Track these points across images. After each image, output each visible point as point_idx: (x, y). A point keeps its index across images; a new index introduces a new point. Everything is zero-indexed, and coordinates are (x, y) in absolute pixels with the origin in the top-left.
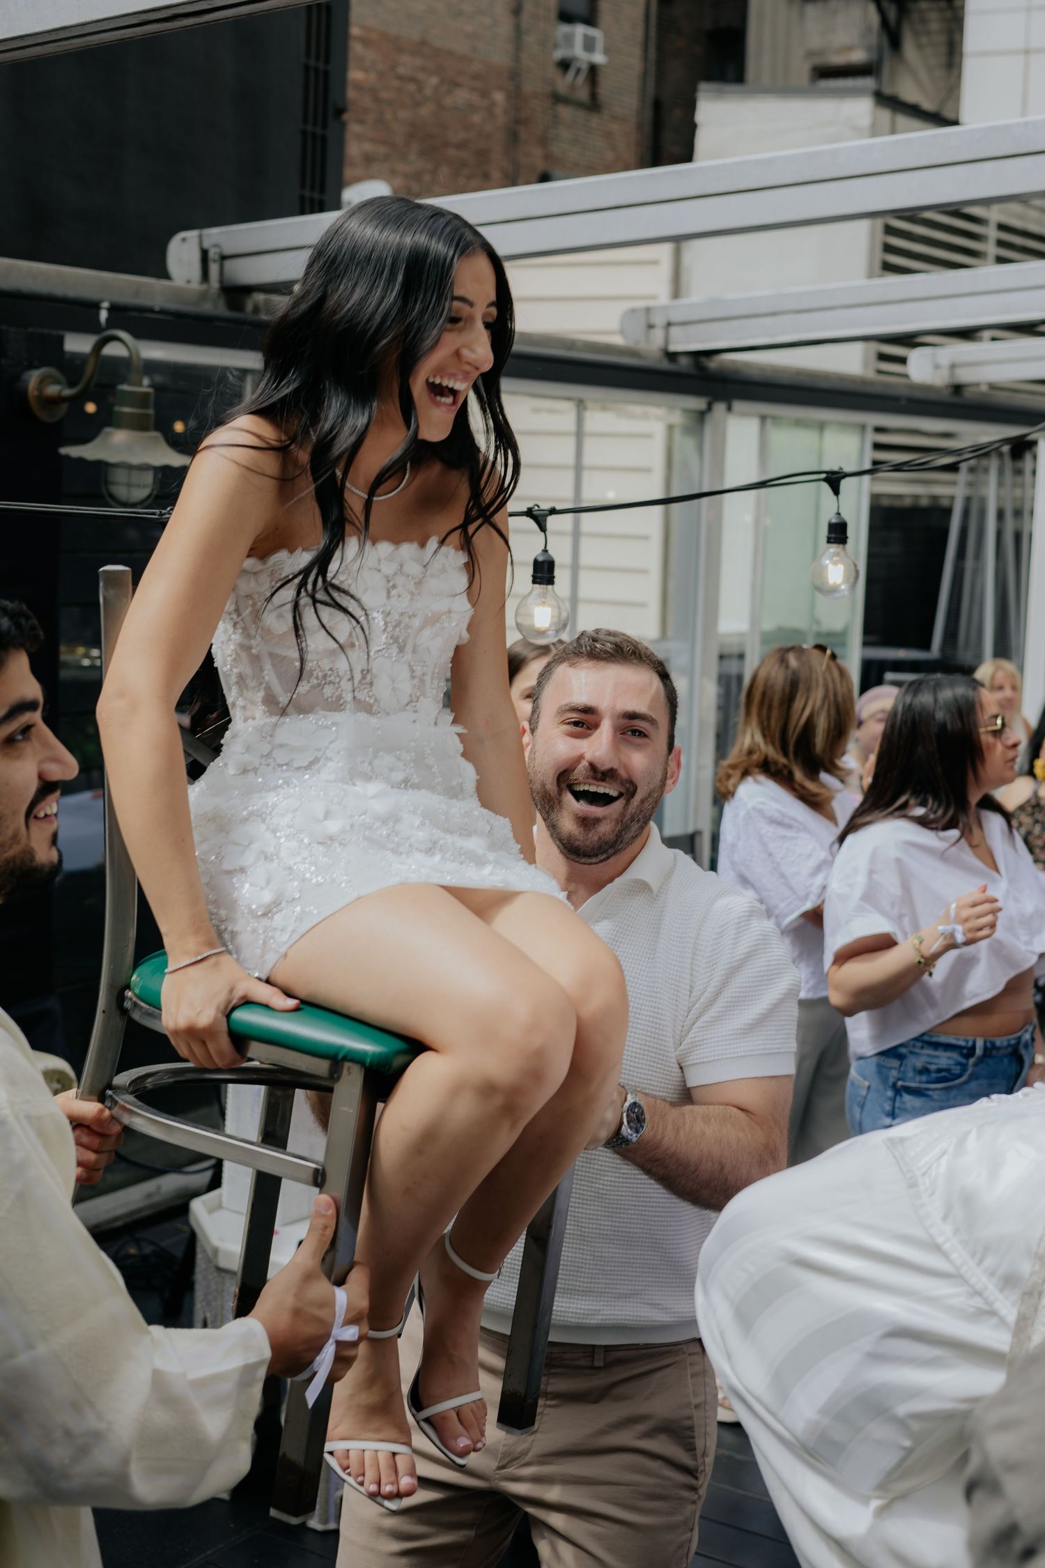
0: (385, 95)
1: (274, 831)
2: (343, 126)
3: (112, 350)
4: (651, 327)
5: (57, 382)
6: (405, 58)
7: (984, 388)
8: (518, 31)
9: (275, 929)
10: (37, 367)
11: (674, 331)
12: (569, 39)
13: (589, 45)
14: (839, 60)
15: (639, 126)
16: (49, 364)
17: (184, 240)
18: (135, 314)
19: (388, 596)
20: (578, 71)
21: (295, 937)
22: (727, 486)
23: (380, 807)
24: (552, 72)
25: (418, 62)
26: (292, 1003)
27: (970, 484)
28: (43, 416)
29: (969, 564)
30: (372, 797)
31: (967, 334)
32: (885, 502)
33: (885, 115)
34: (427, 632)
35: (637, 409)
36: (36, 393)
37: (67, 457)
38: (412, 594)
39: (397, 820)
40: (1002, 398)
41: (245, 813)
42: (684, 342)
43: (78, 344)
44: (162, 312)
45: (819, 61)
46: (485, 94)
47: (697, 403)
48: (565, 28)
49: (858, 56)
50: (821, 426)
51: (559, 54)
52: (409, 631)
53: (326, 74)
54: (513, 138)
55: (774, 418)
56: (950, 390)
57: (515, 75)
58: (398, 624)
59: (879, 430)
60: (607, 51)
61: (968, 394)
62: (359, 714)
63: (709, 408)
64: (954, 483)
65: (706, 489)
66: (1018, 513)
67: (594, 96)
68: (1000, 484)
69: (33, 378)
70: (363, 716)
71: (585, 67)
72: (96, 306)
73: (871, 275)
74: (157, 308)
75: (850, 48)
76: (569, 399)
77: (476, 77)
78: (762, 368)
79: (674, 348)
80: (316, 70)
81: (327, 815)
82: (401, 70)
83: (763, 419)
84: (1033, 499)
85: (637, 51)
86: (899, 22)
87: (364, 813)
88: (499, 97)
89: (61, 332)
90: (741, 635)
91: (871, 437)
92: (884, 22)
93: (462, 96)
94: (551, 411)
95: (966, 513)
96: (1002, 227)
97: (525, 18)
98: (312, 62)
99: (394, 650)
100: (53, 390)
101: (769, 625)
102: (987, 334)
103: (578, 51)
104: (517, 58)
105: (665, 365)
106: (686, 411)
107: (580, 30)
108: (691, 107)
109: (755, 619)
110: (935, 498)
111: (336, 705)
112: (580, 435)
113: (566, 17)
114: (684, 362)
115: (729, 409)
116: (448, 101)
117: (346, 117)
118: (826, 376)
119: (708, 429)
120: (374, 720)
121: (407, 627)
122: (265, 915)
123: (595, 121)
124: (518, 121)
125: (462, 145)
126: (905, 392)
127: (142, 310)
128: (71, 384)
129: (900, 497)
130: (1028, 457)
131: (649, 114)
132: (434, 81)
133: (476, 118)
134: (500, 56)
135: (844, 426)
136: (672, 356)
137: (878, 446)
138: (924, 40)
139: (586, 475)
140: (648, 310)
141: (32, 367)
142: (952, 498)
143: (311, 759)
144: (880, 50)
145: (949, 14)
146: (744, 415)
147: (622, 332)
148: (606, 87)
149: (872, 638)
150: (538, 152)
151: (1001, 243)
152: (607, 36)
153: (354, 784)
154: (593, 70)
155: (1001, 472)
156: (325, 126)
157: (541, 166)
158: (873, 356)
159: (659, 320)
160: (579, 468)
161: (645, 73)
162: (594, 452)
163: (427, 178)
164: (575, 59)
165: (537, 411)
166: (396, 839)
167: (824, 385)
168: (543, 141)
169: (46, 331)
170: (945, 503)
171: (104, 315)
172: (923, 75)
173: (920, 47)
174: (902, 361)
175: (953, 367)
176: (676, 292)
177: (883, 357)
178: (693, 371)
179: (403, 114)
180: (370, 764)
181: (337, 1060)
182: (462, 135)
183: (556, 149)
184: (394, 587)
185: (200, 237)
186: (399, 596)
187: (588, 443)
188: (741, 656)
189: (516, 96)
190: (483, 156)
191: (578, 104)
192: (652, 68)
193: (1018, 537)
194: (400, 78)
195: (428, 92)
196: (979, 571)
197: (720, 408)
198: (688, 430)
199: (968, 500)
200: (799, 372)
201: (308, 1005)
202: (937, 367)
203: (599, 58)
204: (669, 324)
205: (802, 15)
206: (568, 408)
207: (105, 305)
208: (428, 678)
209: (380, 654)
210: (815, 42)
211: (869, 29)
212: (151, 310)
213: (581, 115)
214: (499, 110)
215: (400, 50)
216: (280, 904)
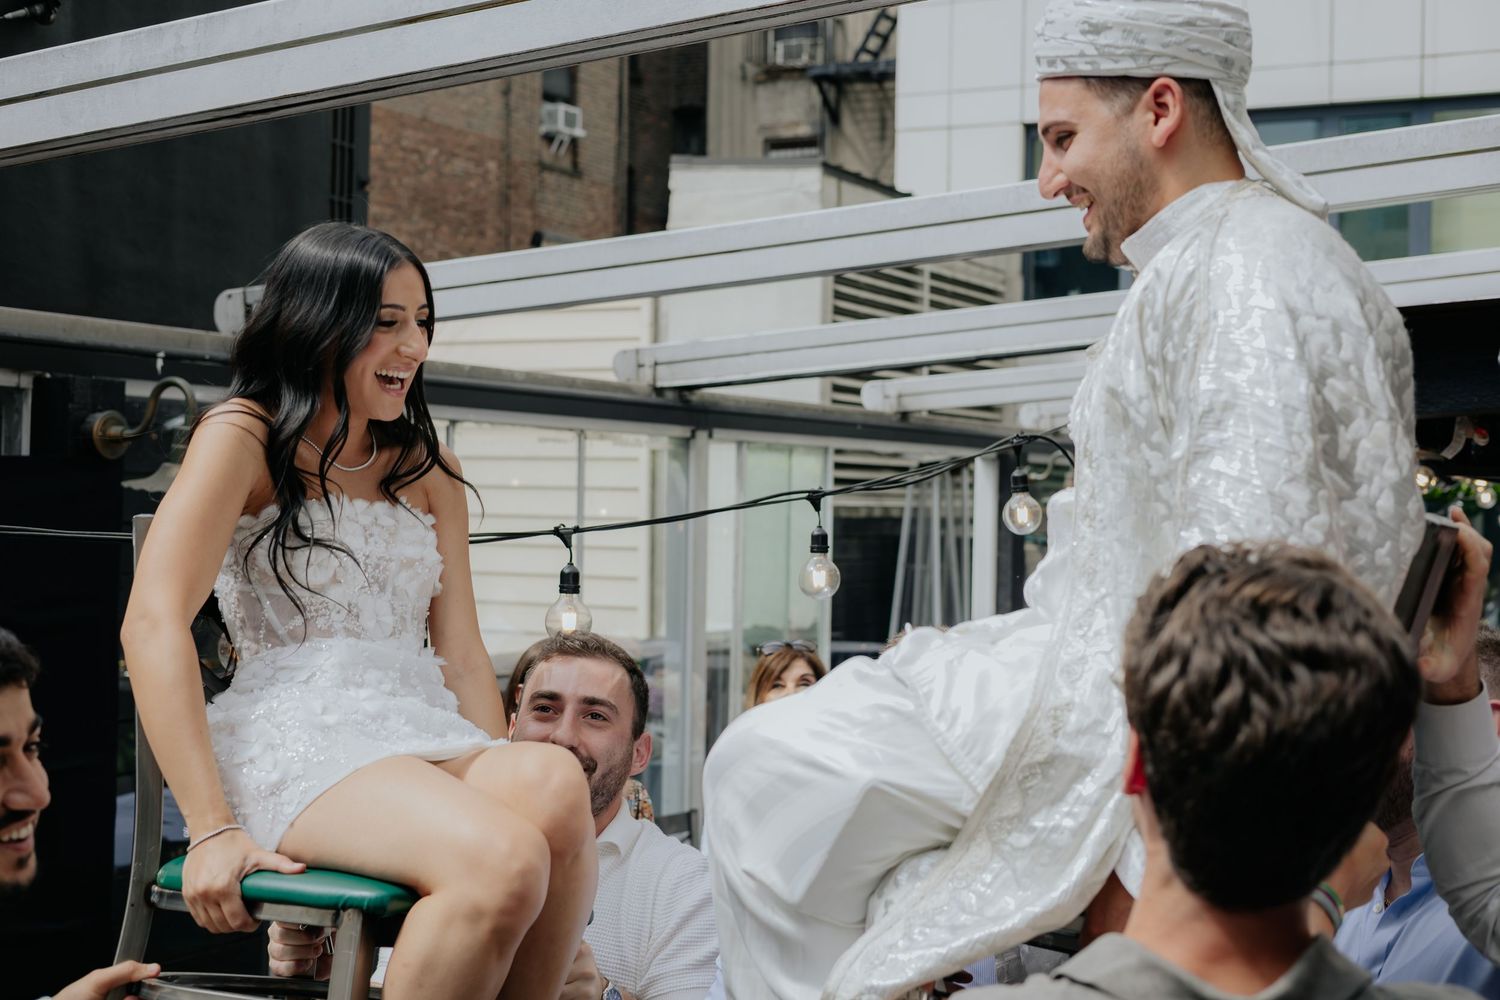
0: (390, 164)
1: (278, 728)
2: (366, 195)
3: (170, 394)
4: (640, 366)
5: (119, 423)
6: (409, 133)
7: (925, 414)
8: (508, 110)
9: (283, 804)
10: (101, 411)
11: (660, 368)
12: (552, 116)
13: (570, 121)
14: (787, 133)
15: (616, 190)
16: (112, 408)
17: (230, 296)
18: (188, 362)
19: (367, 542)
20: (561, 143)
21: (302, 808)
22: (711, 508)
23: (370, 707)
24: (538, 144)
25: (421, 135)
26: (298, 866)
27: (916, 497)
28: (107, 454)
29: (918, 566)
30: (364, 700)
31: (910, 369)
32: (844, 514)
33: (832, 182)
34: (404, 575)
35: (631, 438)
36: (100, 434)
37: (130, 490)
38: (388, 543)
39: (385, 718)
40: (942, 423)
41: (253, 717)
42: (670, 379)
43: (138, 389)
44: (212, 360)
45: (770, 134)
46: (479, 163)
47: (682, 431)
48: (548, 107)
49: (804, 131)
50: (790, 450)
51: (544, 129)
52: (387, 573)
53: (351, 151)
54: (506, 201)
55: (749, 443)
56: (899, 416)
57: (506, 146)
58: (377, 566)
59: (838, 452)
60: (585, 126)
61: (912, 419)
62: (349, 639)
63: (693, 435)
64: (902, 496)
65: (692, 510)
66: (958, 521)
67: (575, 164)
68: (942, 497)
69: (97, 420)
70: (352, 641)
71: (567, 140)
72: (153, 356)
73: (824, 322)
74: (207, 357)
75: (796, 124)
76: (571, 430)
77: (472, 148)
78: (737, 400)
79: (660, 384)
80: (342, 148)
81: (325, 711)
82: (405, 143)
83: (740, 444)
84: (972, 509)
85: (613, 126)
86: (838, 102)
87: (356, 712)
88: (492, 165)
89: (122, 379)
90: (725, 633)
91: (833, 458)
92: (826, 102)
93: (459, 165)
94: (555, 440)
95: (914, 522)
96: (935, 276)
97: (513, 97)
98: (338, 141)
99: (376, 588)
100: (115, 430)
101: (748, 624)
102: (925, 370)
103: (561, 126)
104: (507, 133)
105: (654, 399)
106: (671, 438)
107: (562, 109)
108: (664, 175)
109: (738, 618)
110: (886, 509)
111: (328, 633)
112: (581, 459)
113: (549, 97)
114: (670, 395)
115: (710, 436)
116: (447, 169)
117: (368, 188)
118: (792, 406)
119: (692, 454)
120: (363, 644)
121: (385, 569)
122: (273, 793)
123: (577, 186)
124: (509, 187)
125: (460, 208)
126: (859, 419)
127: (194, 358)
128: (132, 425)
129: (856, 509)
130: (965, 472)
131: (624, 180)
132: (434, 152)
133: (472, 184)
134: (492, 131)
135: (810, 449)
136: (659, 391)
137: (839, 466)
138: (860, 116)
139: (588, 495)
140: (637, 351)
141: (95, 410)
142: (902, 509)
143: (309, 674)
144: (822, 125)
145: (880, 95)
146: (722, 441)
147: (614, 370)
148: (585, 158)
149: (838, 634)
150: (528, 213)
151: (934, 290)
152: (585, 112)
153: (348, 690)
154: (574, 142)
155: (942, 486)
156: (350, 197)
157: (530, 225)
158: (829, 388)
159: (648, 360)
160: (581, 489)
161: (620, 144)
162: (594, 475)
163: (429, 236)
164: (558, 133)
165: (542, 440)
166: (385, 733)
167: (792, 414)
168: (532, 204)
169: (108, 379)
170: (895, 514)
171: (160, 363)
172: (860, 147)
173: (857, 123)
174: (857, 391)
175: (900, 396)
176: (656, 337)
177: (837, 389)
178: (679, 404)
179: (406, 180)
180: (361, 676)
181: (337, 907)
182: (460, 199)
183: (543, 210)
184: (371, 535)
185: (244, 293)
186: (376, 543)
187: (589, 467)
188: (726, 652)
189: (507, 163)
190: (479, 216)
191: (562, 172)
192: (626, 141)
193: (959, 542)
194: (404, 149)
195: (429, 161)
196: (927, 572)
197: (702, 435)
198: (674, 455)
199: (915, 510)
200: (769, 404)
201: (314, 868)
202: (886, 397)
203: (579, 132)
204: (656, 364)
205: (755, 97)
206: (571, 437)
207: (162, 354)
208: (408, 617)
209: (363, 590)
210: (766, 118)
211: (812, 107)
212: (202, 359)
213: (564, 180)
214: (492, 177)
215: (403, 125)
216: (286, 782)
